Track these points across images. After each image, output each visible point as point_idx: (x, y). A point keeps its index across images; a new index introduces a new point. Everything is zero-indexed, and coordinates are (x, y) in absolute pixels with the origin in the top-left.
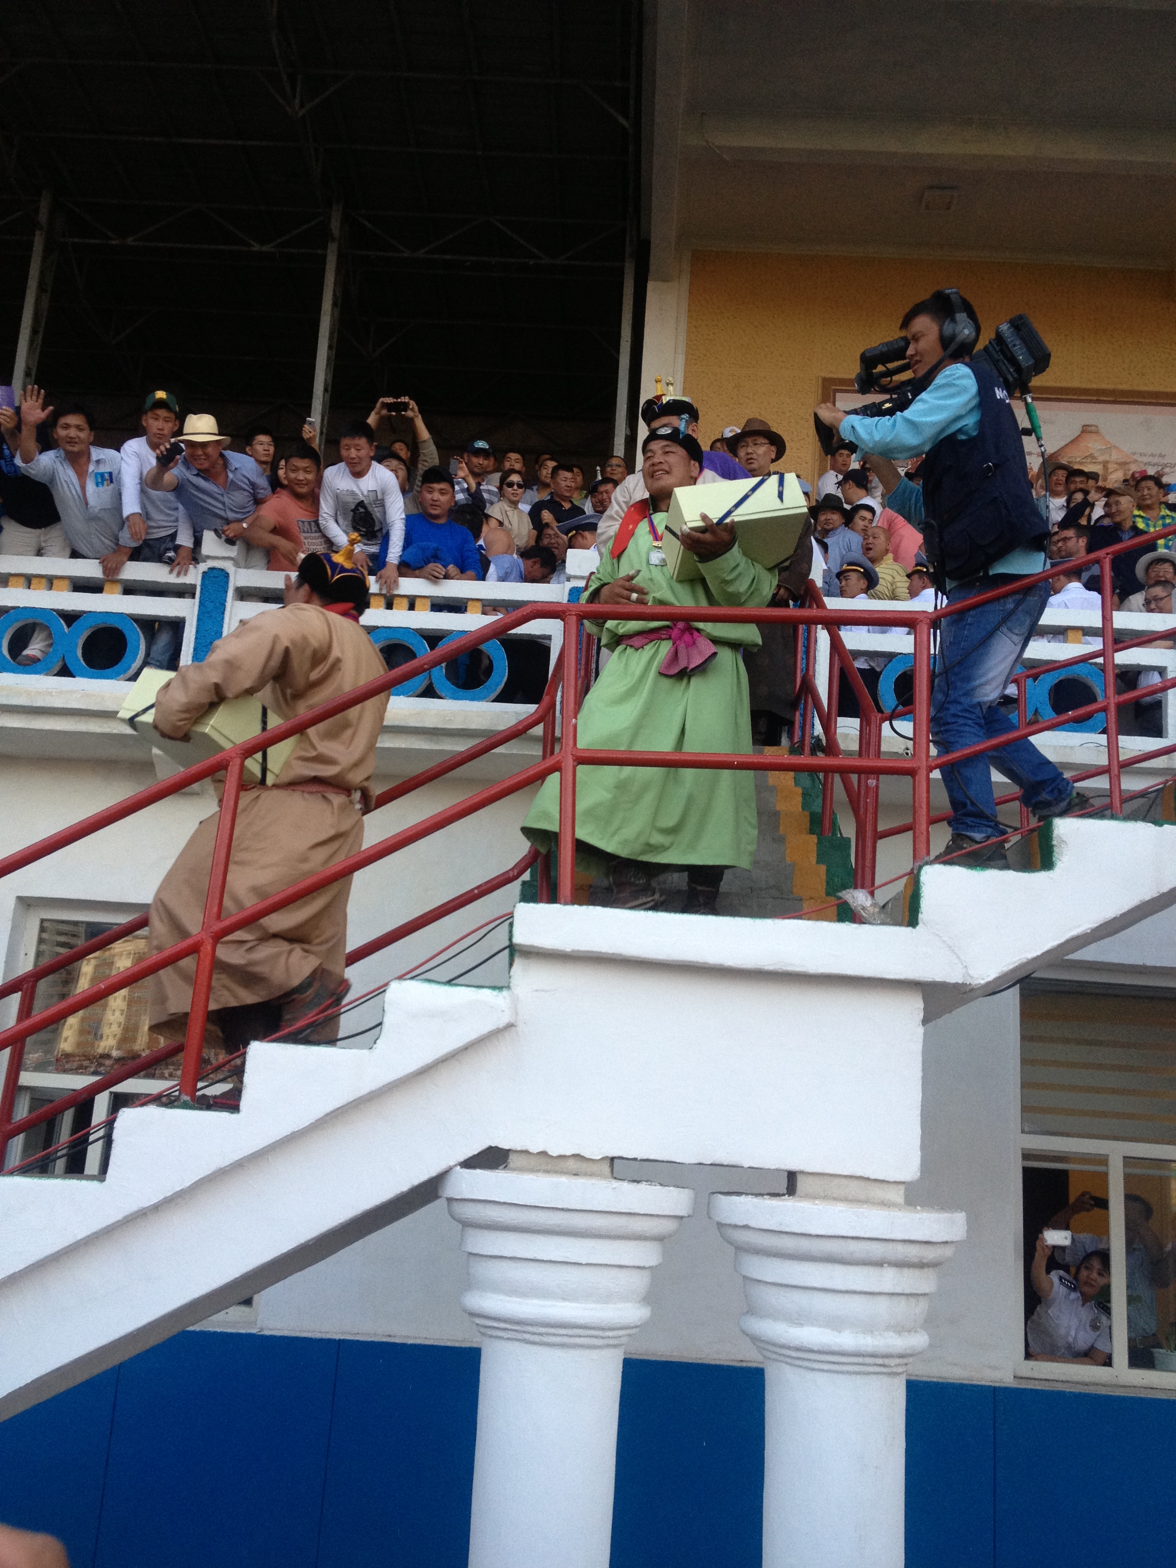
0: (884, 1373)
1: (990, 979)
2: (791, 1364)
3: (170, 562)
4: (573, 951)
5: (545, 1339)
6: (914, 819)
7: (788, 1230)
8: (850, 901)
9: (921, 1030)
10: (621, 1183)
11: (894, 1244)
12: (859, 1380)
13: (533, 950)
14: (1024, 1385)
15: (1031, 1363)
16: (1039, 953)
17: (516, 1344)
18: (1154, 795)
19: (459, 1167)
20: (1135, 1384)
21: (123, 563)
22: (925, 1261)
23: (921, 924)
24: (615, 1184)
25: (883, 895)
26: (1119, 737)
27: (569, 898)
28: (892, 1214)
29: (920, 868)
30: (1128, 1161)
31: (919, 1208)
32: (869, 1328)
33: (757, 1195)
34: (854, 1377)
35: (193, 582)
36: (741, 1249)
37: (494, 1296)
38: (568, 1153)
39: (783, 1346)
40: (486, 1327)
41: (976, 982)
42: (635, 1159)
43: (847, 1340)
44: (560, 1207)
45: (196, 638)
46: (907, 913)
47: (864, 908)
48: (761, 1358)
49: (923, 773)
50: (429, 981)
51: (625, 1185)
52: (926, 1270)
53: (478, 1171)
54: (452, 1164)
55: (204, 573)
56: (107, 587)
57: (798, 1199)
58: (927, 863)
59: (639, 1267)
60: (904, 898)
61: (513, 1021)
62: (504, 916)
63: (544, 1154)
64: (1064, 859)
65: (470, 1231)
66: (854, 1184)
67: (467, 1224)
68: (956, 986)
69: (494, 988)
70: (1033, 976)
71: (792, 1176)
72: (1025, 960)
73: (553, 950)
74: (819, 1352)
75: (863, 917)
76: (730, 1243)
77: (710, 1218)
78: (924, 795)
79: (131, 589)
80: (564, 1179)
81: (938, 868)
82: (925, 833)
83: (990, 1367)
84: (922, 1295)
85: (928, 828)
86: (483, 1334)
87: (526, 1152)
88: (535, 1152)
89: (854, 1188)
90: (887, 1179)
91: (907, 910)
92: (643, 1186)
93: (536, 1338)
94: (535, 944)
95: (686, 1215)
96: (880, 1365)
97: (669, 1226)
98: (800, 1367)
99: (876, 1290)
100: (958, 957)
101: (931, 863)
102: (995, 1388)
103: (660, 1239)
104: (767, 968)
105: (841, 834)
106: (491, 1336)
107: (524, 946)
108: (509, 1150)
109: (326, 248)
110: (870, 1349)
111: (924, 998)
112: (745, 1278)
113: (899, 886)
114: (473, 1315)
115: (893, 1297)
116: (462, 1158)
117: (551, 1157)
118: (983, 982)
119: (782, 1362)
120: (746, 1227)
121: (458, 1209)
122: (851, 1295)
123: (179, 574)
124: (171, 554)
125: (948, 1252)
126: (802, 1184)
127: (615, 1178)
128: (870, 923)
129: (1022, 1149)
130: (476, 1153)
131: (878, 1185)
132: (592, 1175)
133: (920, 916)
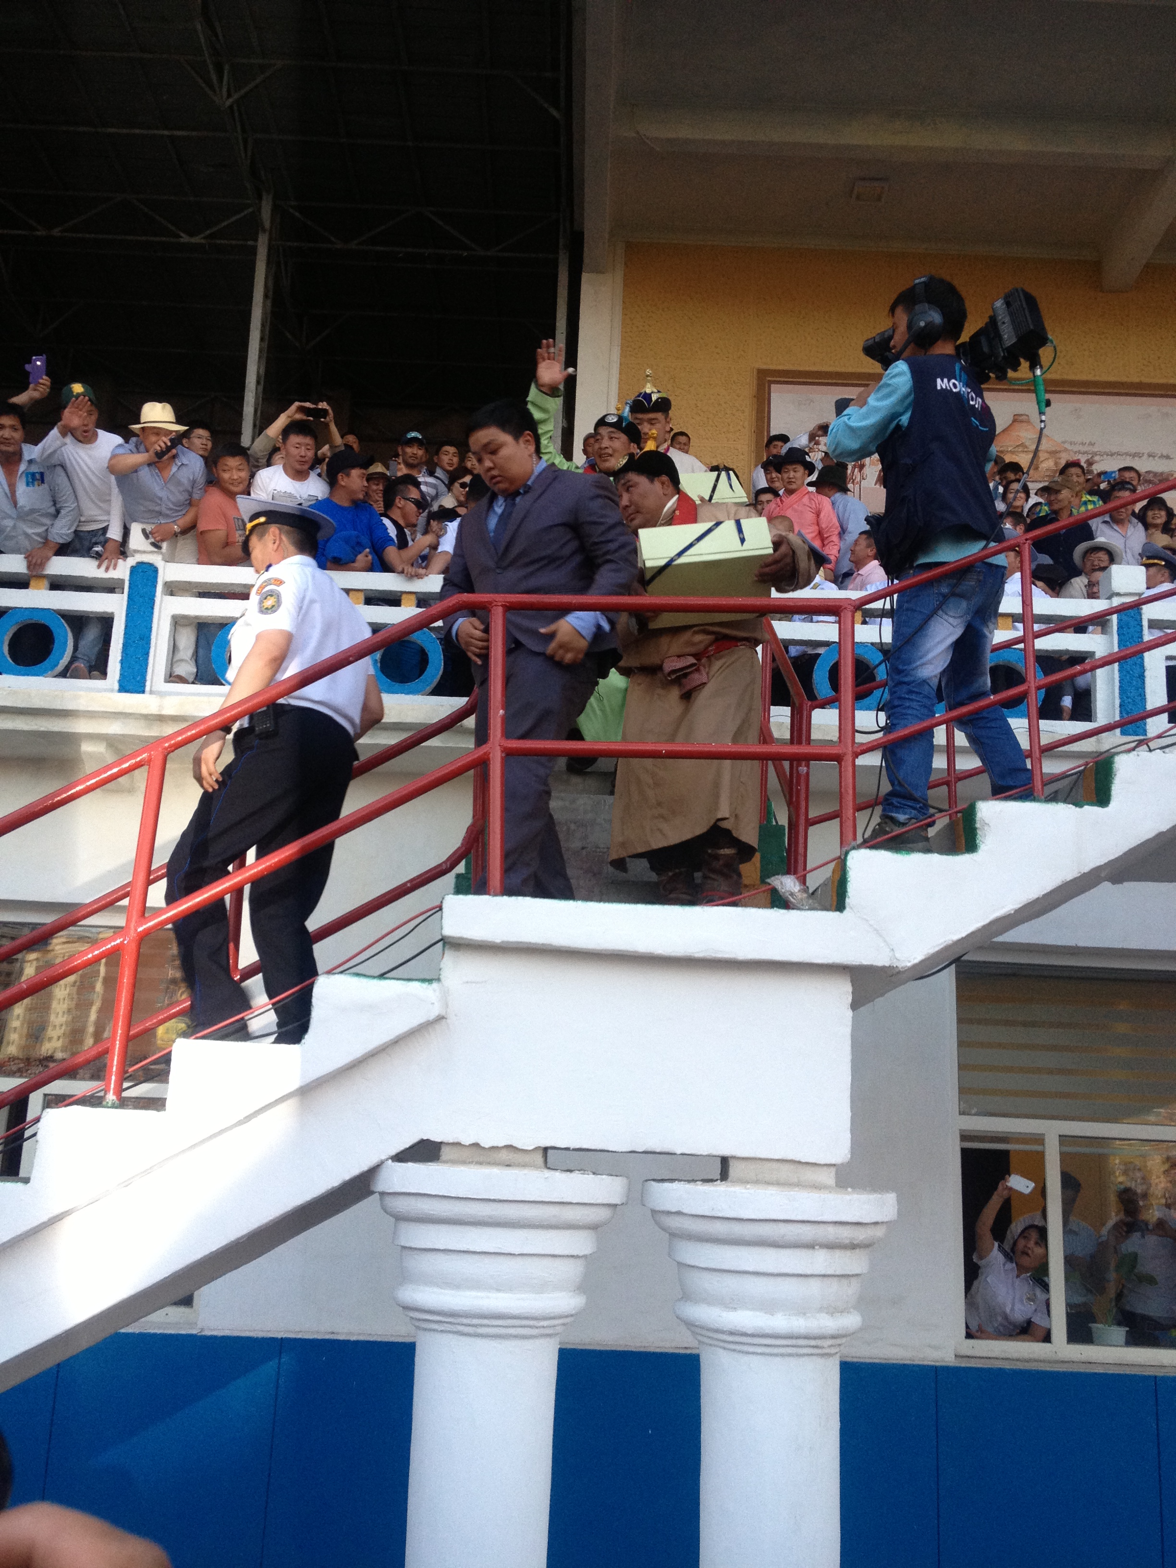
0: (818, 1355)
1: (916, 961)
2: (724, 1348)
3: (98, 556)
4: (503, 942)
5: (481, 1330)
6: (841, 806)
7: (720, 1215)
8: (779, 887)
9: (850, 1013)
10: (552, 1172)
11: (825, 1226)
12: (793, 1362)
13: (463, 942)
14: (964, 1364)
15: (971, 1342)
16: (964, 935)
17: (451, 1336)
18: (1074, 777)
19: (390, 1161)
20: (1074, 1360)
21: (48, 559)
22: (855, 1242)
23: (848, 909)
24: (548, 1173)
25: (814, 880)
26: (1040, 721)
27: (498, 890)
28: (823, 1196)
29: (847, 854)
30: (1064, 1139)
31: (849, 1190)
32: (802, 1311)
33: (689, 1181)
34: (787, 1359)
35: (121, 577)
36: (675, 1235)
37: (427, 1289)
38: (501, 1144)
39: (717, 1331)
40: (419, 1320)
41: (903, 965)
42: (567, 1149)
43: (780, 1322)
44: (493, 1198)
45: (125, 634)
46: (835, 898)
47: (792, 894)
48: (695, 1344)
49: (849, 758)
50: (358, 975)
51: (557, 1175)
52: (857, 1251)
53: (410, 1164)
54: (383, 1158)
55: (132, 567)
56: (33, 583)
57: (729, 1184)
58: (854, 848)
59: (572, 1256)
60: (833, 882)
61: (443, 1014)
62: (433, 908)
63: (476, 1145)
64: (987, 842)
65: (403, 1226)
66: (785, 1167)
67: (400, 1218)
68: (883, 969)
69: (423, 980)
70: (965, 958)
71: (725, 1161)
72: (950, 942)
73: (482, 941)
74: (753, 1335)
75: (792, 903)
76: (664, 1229)
77: (644, 1205)
78: (850, 781)
79: (58, 584)
80: (495, 1171)
81: (864, 853)
82: (852, 818)
83: (930, 1346)
84: (853, 1276)
85: (854, 814)
86: (418, 1328)
87: (458, 1144)
88: (467, 1144)
89: (785, 1171)
90: (818, 1162)
91: (835, 894)
92: (576, 1176)
93: (470, 1330)
94: (465, 936)
95: (619, 1203)
96: (813, 1347)
97: (603, 1214)
98: (734, 1350)
99: (809, 1272)
100: (885, 941)
101: (859, 847)
102: (936, 1367)
103: (593, 1227)
104: (697, 955)
105: (777, 822)
106: (425, 1330)
107: (453, 938)
108: (441, 1143)
109: (256, 240)
110: (803, 1331)
111: (851, 981)
112: (681, 1265)
113: (827, 872)
114: (407, 1308)
115: (825, 1279)
116: (393, 1152)
117: (484, 1148)
118: (909, 964)
119: (717, 1346)
120: (679, 1213)
121: (391, 1202)
122: (783, 1278)
123: (107, 569)
124: (98, 548)
125: (879, 1232)
126: (735, 1169)
127: (549, 1168)
128: (798, 909)
129: (960, 1130)
130: (407, 1146)
131: (808, 1167)
132: (524, 1166)
133: (847, 900)
